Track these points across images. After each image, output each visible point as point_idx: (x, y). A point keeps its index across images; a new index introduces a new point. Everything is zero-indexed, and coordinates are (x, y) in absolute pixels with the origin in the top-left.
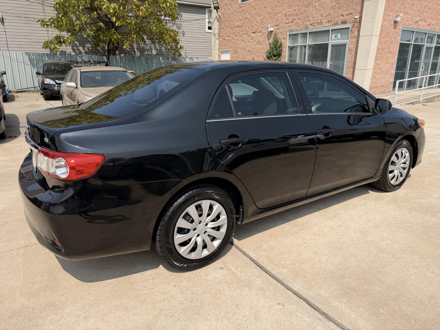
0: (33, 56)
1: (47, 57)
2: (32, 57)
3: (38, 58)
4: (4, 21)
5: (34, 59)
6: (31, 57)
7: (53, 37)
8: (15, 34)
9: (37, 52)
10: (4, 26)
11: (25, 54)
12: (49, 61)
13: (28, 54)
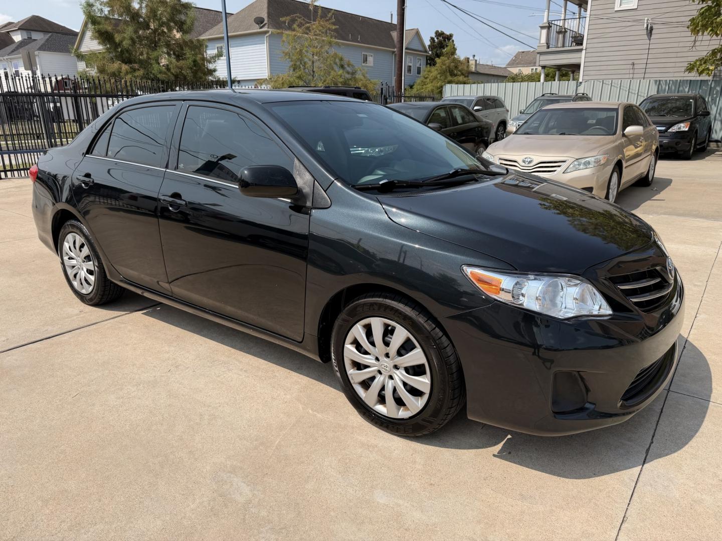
0: (666, 86)
1: (688, 85)
2: (664, 87)
3: (673, 88)
4: (654, 32)
5: (665, 89)
6: (662, 87)
7: (708, 51)
8: (663, 51)
9: (674, 79)
10: (650, 40)
11: (654, 82)
12: (690, 93)
13: (658, 83)
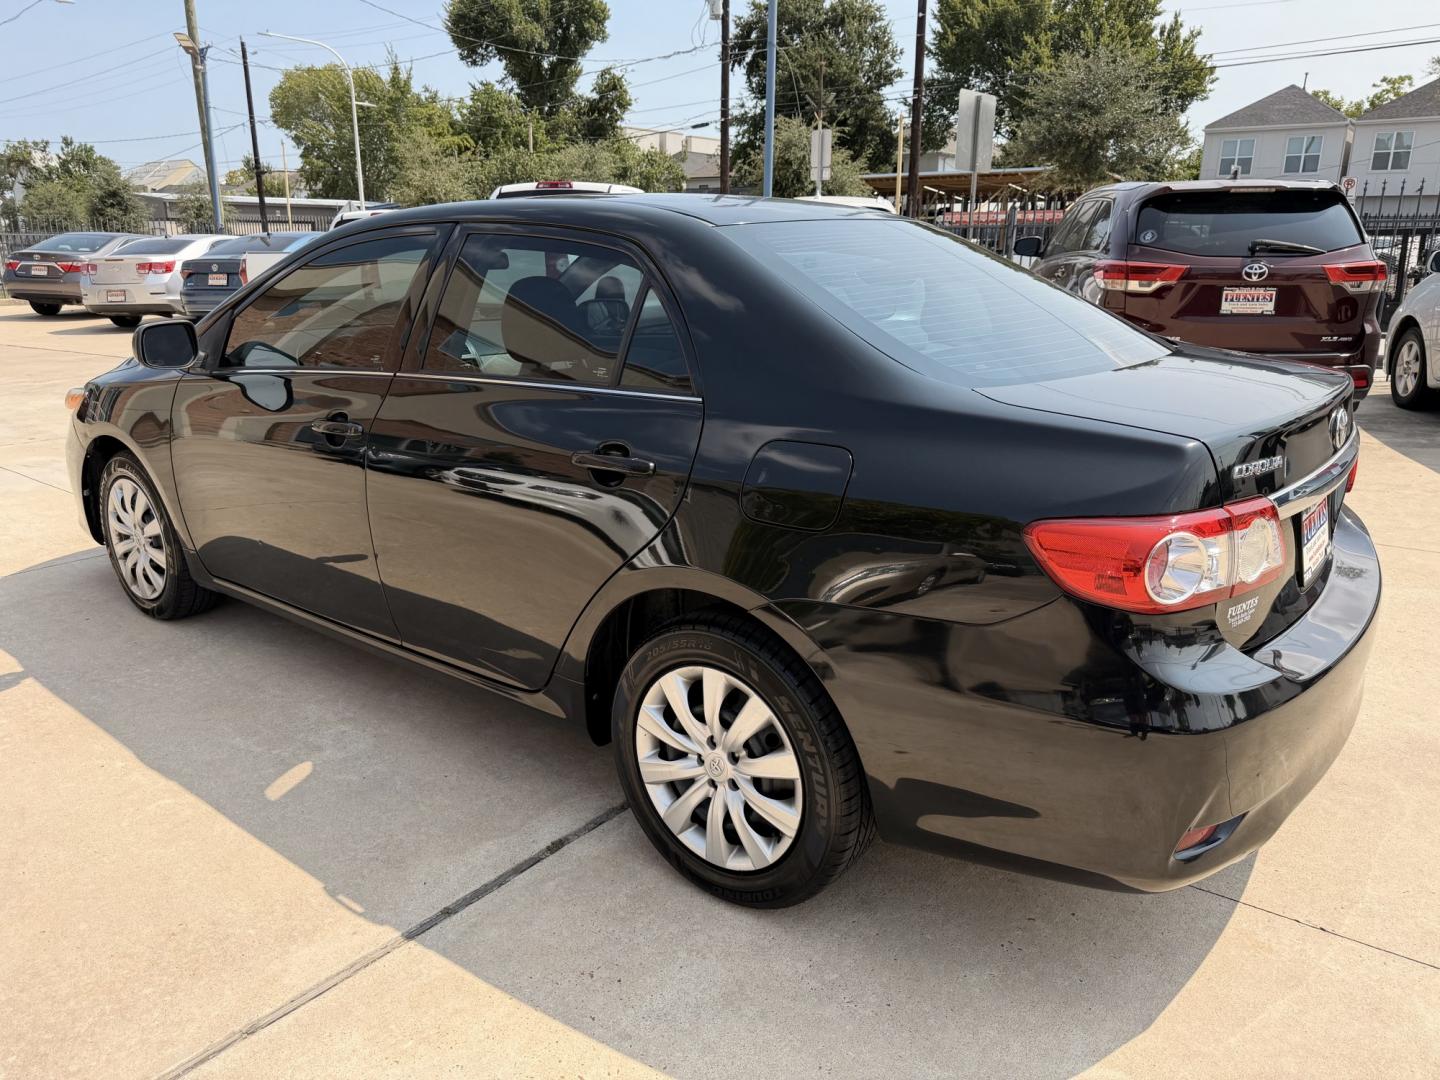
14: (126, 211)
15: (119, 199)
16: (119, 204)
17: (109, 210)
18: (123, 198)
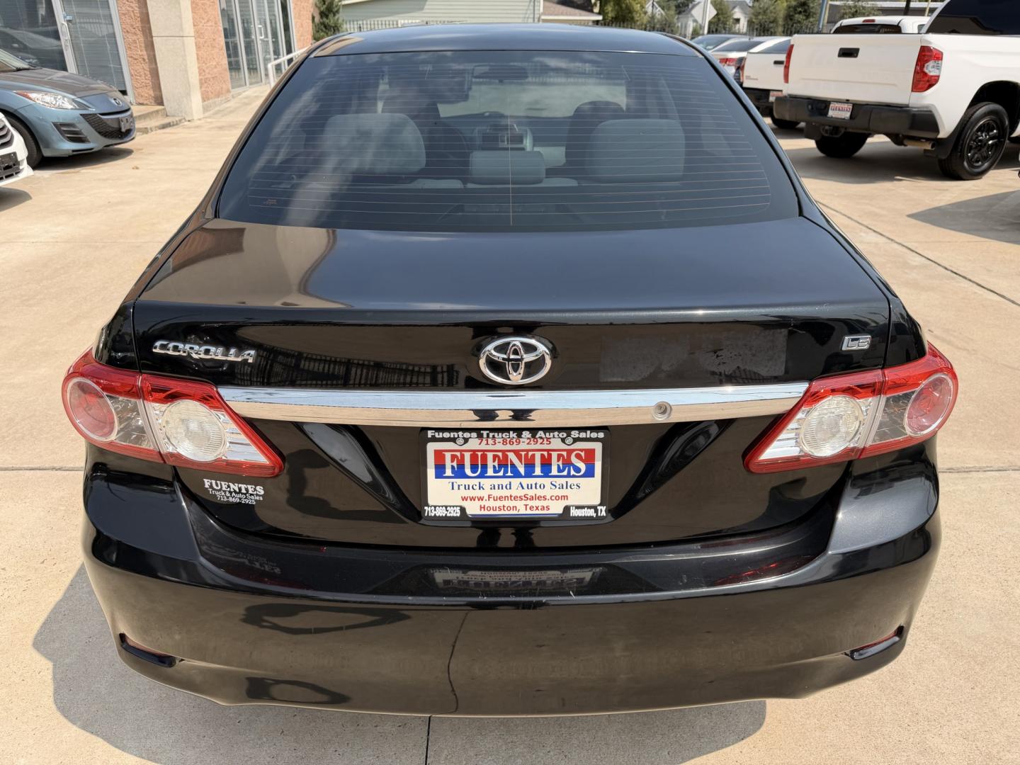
14: (808, 17)
15: (806, 7)
16: (805, 11)
17: (797, 16)
18: (808, 6)
